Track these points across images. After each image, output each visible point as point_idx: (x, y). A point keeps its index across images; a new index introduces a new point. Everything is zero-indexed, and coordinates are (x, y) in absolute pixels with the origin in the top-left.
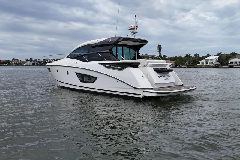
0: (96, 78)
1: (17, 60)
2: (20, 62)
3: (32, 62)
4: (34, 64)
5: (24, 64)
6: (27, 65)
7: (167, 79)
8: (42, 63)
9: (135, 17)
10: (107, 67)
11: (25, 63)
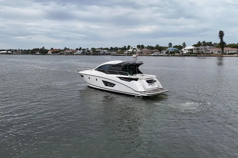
0: (115, 85)
1: (68, 49)
2: (71, 51)
3: (82, 51)
4: (84, 53)
5: (75, 54)
6: (77, 54)
7: (153, 86)
8: (91, 52)
10: (121, 79)
11: (75, 52)
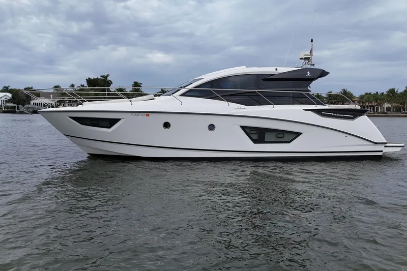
0: (299, 134)
9: (312, 41)
